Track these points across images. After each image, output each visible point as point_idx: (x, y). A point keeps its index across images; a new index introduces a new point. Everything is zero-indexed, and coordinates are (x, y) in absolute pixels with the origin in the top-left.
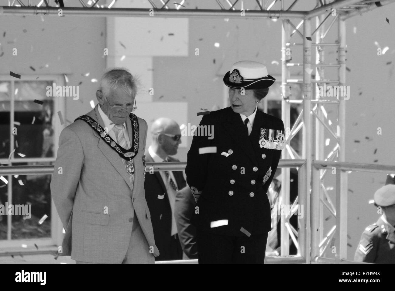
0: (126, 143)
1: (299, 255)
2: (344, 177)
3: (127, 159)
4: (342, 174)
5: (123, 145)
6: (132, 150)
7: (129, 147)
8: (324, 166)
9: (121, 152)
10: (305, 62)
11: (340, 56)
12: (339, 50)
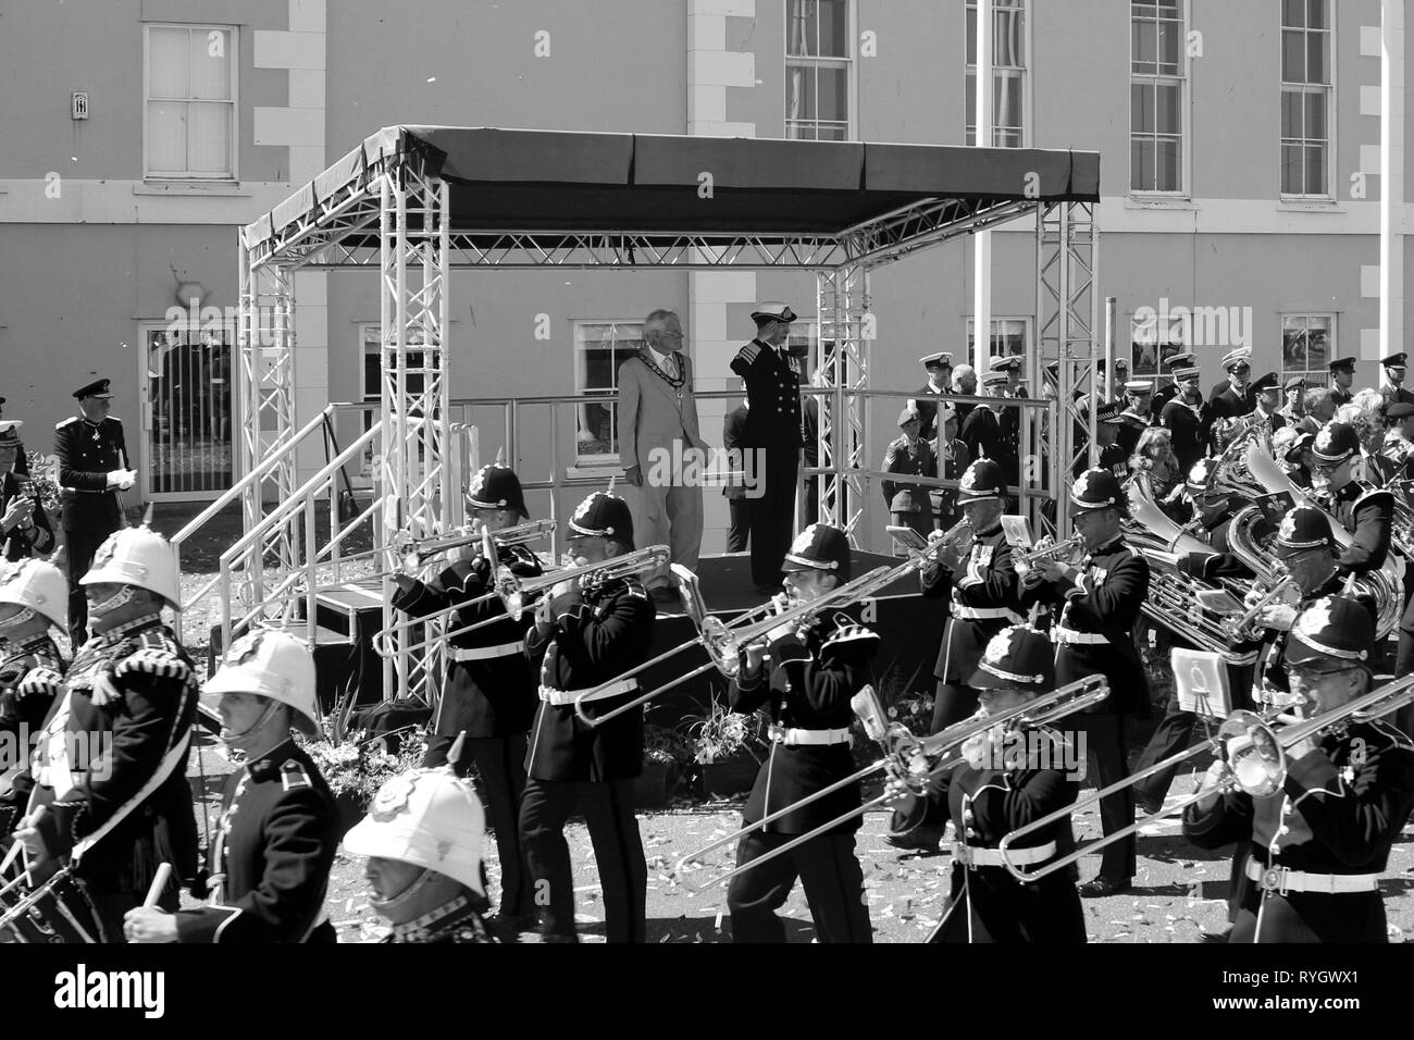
0: (674, 374)
1: (832, 467)
2: (868, 402)
3: (676, 387)
4: (866, 399)
5: (672, 376)
6: (680, 380)
7: (677, 378)
8: (852, 393)
9: (671, 382)
10: (836, 307)
11: (865, 302)
12: (865, 296)
